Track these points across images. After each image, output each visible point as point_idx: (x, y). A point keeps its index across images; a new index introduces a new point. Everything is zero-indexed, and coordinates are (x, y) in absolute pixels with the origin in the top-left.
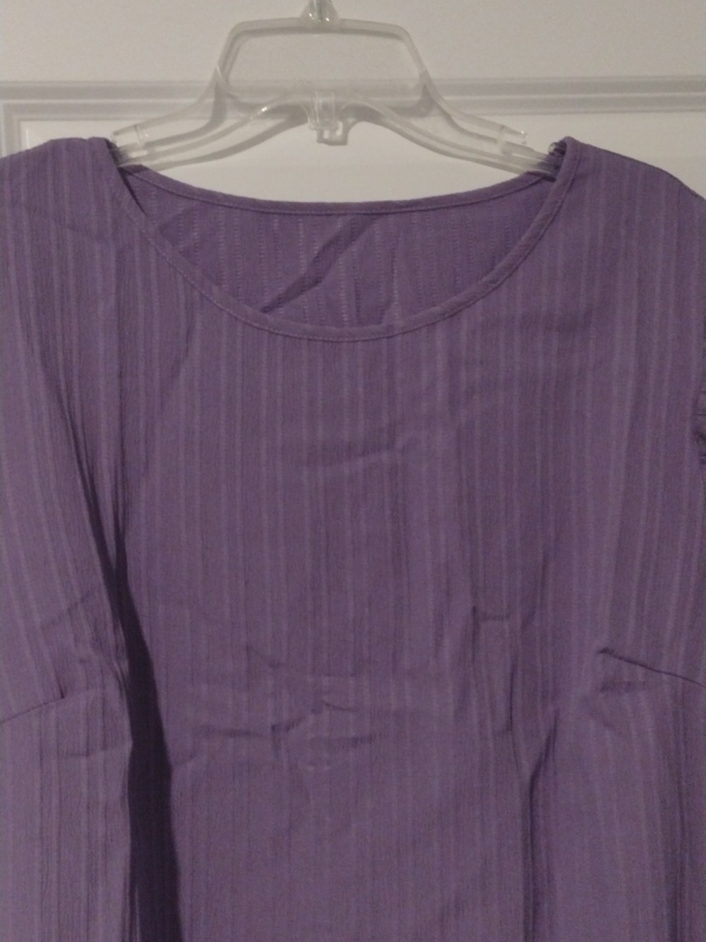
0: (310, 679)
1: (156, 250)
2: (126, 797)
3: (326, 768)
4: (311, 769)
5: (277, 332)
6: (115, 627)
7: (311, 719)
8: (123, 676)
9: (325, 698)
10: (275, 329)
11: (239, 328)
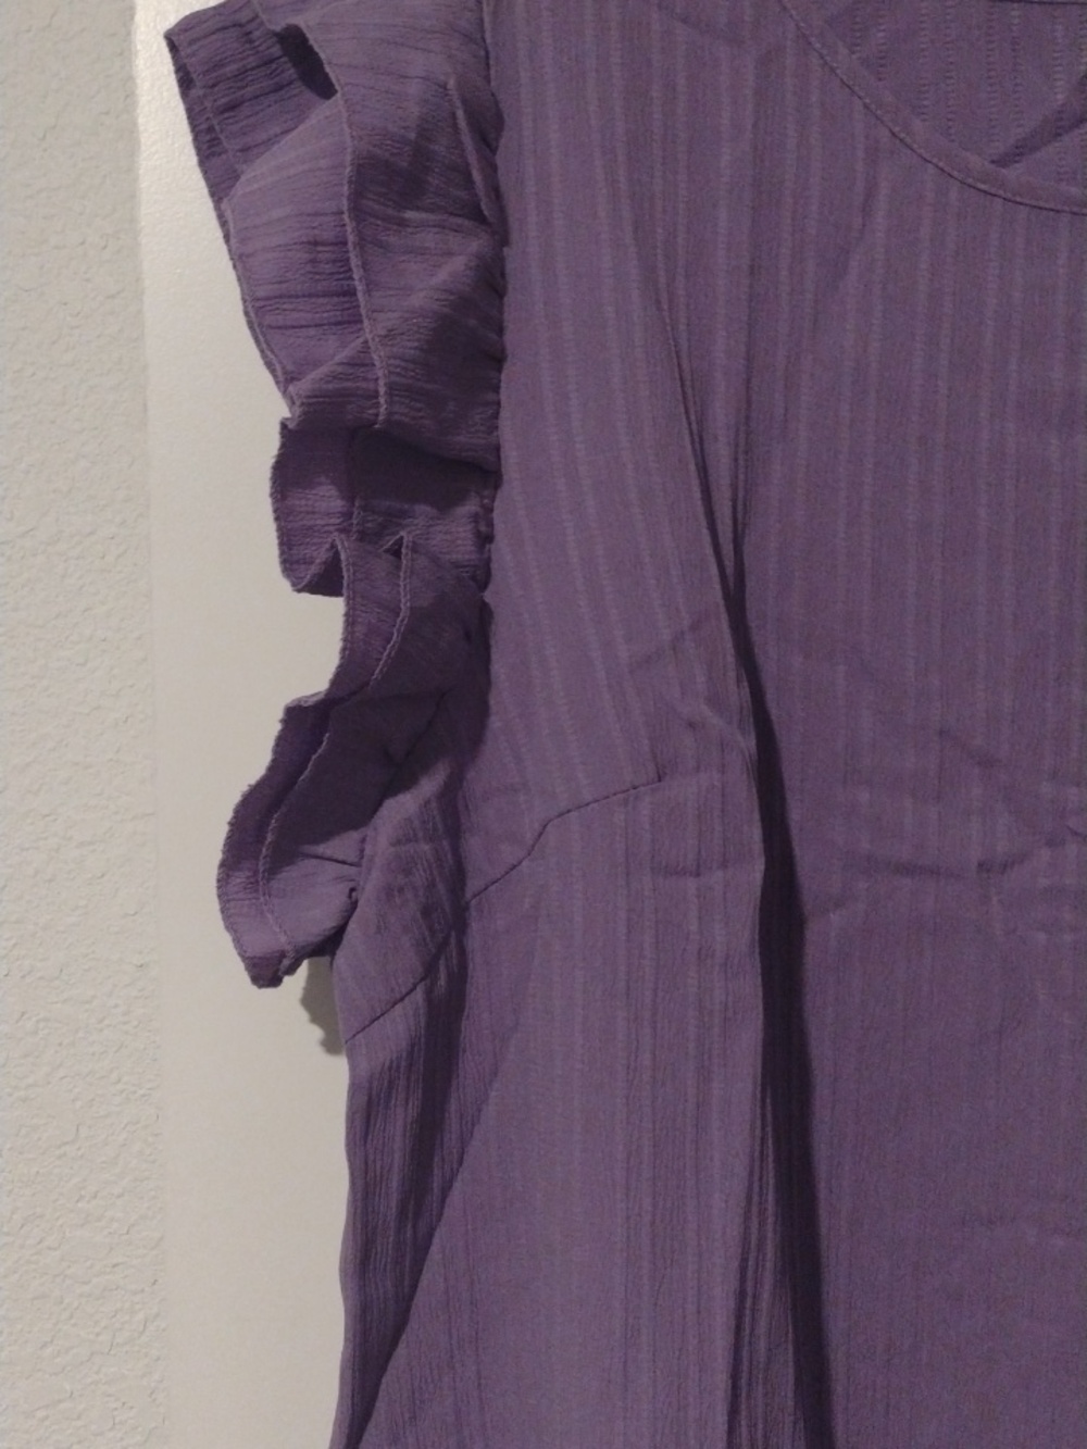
0: (1046, 789)
1: (822, 57)
2: (757, 945)
3: (1068, 938)
4: (1042, 937)
5: (1018, 199)
6: (739, 681)
7: (1045, 854)
8: (750, 756)
9: (1072, 822)
10: (1014, 195)
11: (954, 194)
